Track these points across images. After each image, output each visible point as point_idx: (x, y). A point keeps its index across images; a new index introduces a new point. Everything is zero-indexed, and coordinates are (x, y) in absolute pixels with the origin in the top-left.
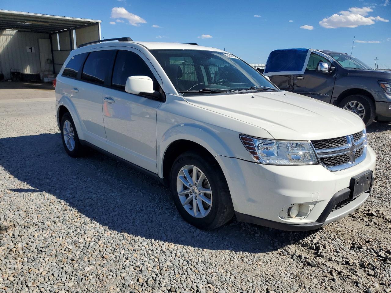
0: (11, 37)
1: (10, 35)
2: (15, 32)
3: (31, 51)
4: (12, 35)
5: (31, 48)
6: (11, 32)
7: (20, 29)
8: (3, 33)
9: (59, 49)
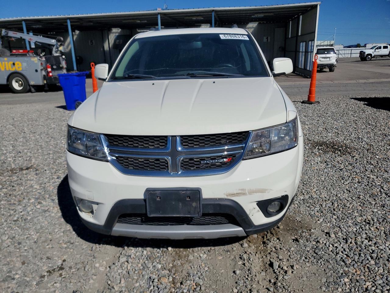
0: (253, 29)
1: (252, 28)
2: (256, 24)
3: (267, 41)
4: (254, 28)
5: (267, 38)
6: (253, 25)
7: (260, 22)
8: (247, 27)
9: (290, 37)
